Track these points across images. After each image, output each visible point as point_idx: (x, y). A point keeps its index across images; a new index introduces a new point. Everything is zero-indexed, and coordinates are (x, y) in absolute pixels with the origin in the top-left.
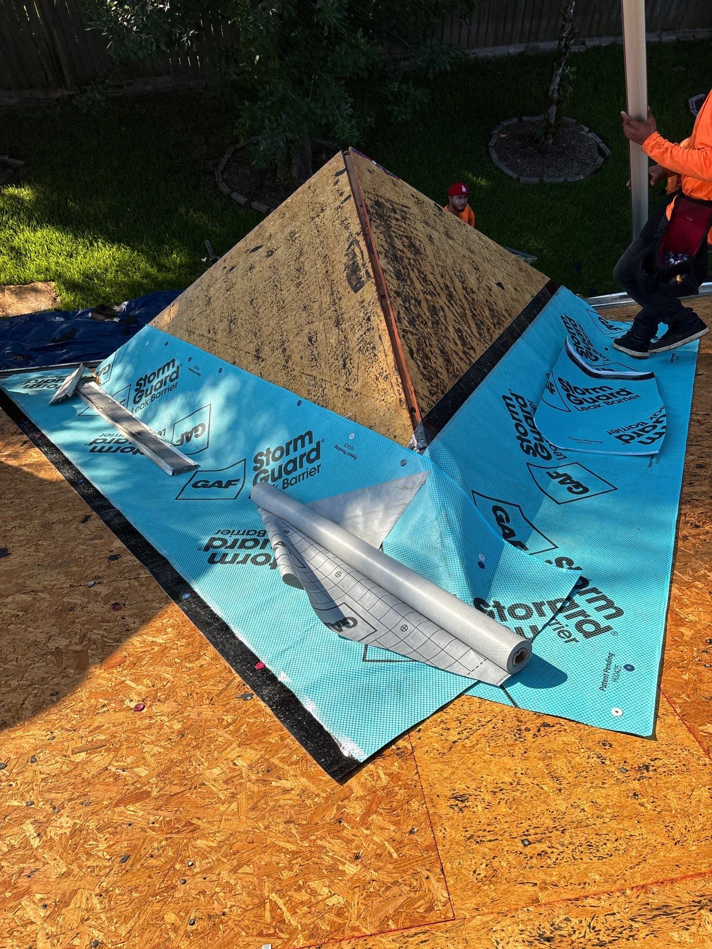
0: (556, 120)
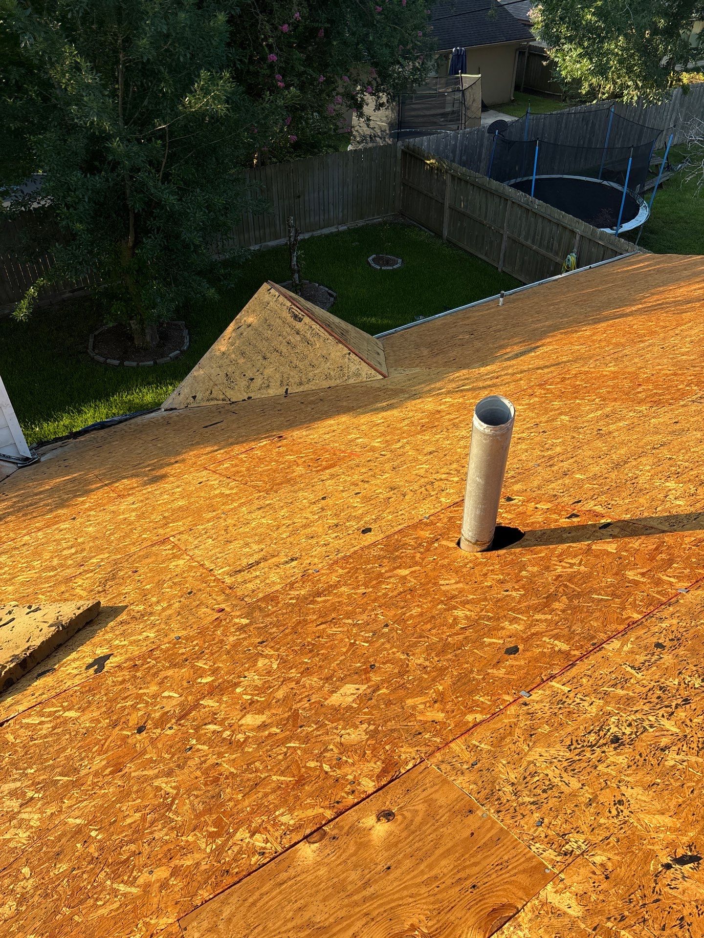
0: (300, 281)
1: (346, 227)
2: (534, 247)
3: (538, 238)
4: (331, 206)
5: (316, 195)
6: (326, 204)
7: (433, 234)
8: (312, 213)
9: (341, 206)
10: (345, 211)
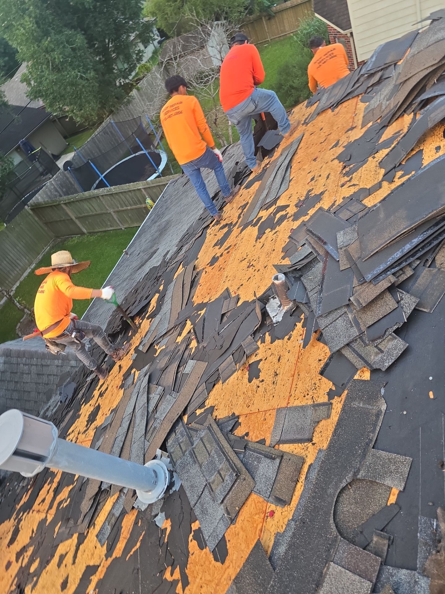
1: (34, 265)
2: (129, 208)
3: (127, 203)
4: (18, 261)
5: (5, 262)
6: (14, 262)
7: (79, 235)
8: (11, 272)
9: (23, 257)
10: (27, 258)
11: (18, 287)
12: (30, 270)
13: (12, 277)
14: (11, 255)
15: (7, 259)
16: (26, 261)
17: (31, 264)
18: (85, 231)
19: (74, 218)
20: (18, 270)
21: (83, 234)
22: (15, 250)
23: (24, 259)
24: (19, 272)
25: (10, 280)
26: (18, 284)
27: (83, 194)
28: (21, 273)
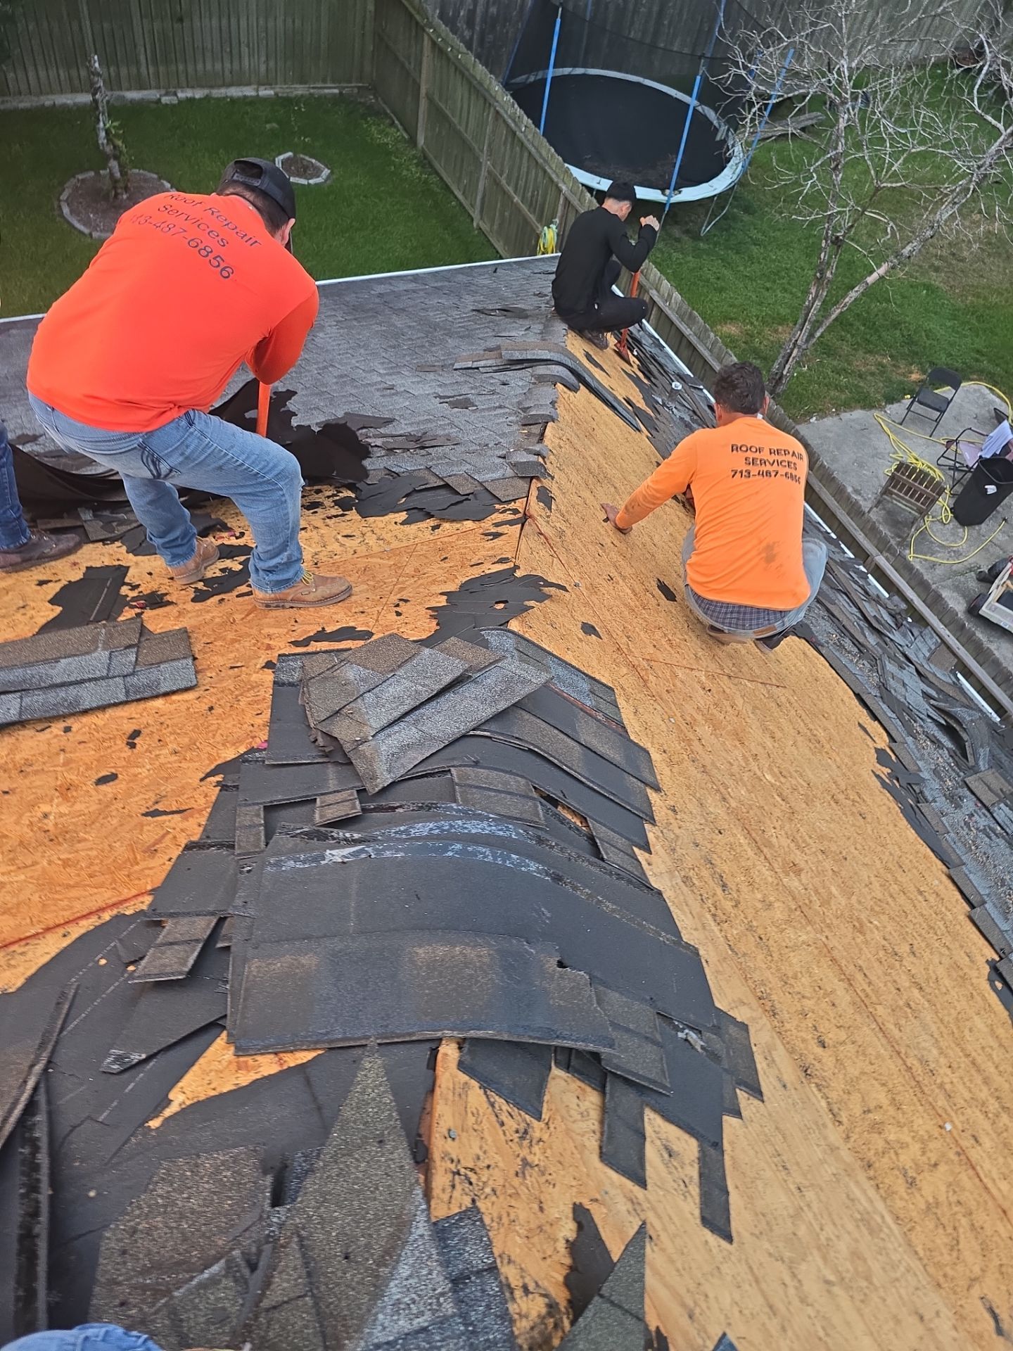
0: (122, 174)
1: (272, 92)
2: (516, 199)
4: (245, 50)
5: (215, 22)
6: (235, 42)
7: (406, 136)
8: (208, 55)
9: (263, 53)
10: (272, 64)
11: (191, 100)
12: (253, 93)
13: (200, 66)
14: (243, 23)
15: (224, 21)
16: (263, 68)
17: (268, 83)
18: (421, 140)
19: (423, 91)
20: (227, 65)
21: (413, 141)
22: (261, 22)
23: (263, 59)
24: (227, 72)
25: (190, 69)
26: (199, 94)
27: (474, 66)
28: (228, 79)
